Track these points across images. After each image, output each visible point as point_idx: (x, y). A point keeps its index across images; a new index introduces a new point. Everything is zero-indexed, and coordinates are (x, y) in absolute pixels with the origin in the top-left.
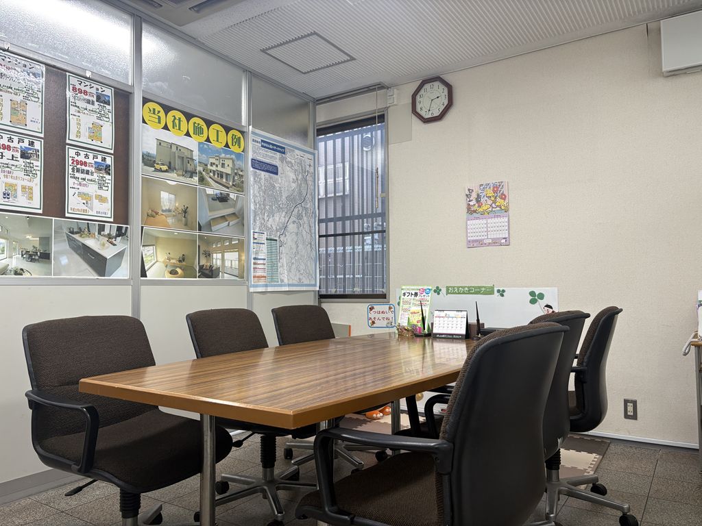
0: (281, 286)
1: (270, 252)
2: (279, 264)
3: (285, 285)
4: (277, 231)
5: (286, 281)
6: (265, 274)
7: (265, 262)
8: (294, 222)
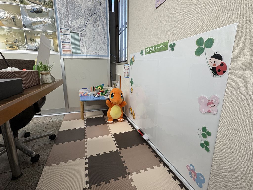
0: (83, 56)
1: (74, 39)
2: (81, 45)
3: (85, 56)
4: (78, 28)
5: (85, 53)
6: (70, 50)
7: (70, 44)
8: (91, 24)
